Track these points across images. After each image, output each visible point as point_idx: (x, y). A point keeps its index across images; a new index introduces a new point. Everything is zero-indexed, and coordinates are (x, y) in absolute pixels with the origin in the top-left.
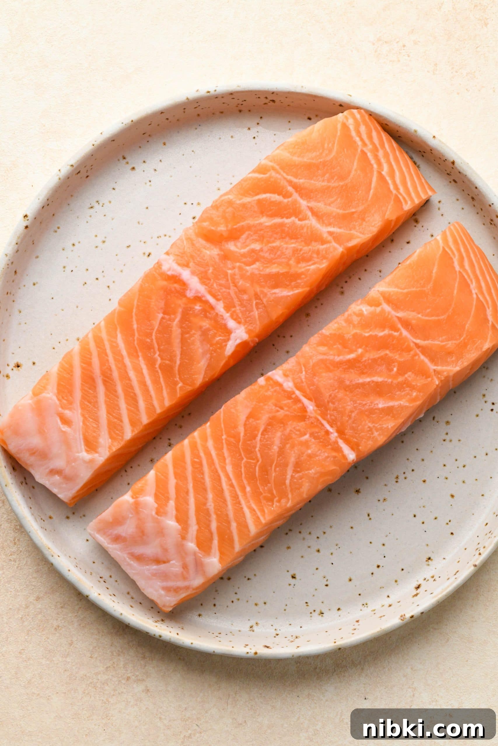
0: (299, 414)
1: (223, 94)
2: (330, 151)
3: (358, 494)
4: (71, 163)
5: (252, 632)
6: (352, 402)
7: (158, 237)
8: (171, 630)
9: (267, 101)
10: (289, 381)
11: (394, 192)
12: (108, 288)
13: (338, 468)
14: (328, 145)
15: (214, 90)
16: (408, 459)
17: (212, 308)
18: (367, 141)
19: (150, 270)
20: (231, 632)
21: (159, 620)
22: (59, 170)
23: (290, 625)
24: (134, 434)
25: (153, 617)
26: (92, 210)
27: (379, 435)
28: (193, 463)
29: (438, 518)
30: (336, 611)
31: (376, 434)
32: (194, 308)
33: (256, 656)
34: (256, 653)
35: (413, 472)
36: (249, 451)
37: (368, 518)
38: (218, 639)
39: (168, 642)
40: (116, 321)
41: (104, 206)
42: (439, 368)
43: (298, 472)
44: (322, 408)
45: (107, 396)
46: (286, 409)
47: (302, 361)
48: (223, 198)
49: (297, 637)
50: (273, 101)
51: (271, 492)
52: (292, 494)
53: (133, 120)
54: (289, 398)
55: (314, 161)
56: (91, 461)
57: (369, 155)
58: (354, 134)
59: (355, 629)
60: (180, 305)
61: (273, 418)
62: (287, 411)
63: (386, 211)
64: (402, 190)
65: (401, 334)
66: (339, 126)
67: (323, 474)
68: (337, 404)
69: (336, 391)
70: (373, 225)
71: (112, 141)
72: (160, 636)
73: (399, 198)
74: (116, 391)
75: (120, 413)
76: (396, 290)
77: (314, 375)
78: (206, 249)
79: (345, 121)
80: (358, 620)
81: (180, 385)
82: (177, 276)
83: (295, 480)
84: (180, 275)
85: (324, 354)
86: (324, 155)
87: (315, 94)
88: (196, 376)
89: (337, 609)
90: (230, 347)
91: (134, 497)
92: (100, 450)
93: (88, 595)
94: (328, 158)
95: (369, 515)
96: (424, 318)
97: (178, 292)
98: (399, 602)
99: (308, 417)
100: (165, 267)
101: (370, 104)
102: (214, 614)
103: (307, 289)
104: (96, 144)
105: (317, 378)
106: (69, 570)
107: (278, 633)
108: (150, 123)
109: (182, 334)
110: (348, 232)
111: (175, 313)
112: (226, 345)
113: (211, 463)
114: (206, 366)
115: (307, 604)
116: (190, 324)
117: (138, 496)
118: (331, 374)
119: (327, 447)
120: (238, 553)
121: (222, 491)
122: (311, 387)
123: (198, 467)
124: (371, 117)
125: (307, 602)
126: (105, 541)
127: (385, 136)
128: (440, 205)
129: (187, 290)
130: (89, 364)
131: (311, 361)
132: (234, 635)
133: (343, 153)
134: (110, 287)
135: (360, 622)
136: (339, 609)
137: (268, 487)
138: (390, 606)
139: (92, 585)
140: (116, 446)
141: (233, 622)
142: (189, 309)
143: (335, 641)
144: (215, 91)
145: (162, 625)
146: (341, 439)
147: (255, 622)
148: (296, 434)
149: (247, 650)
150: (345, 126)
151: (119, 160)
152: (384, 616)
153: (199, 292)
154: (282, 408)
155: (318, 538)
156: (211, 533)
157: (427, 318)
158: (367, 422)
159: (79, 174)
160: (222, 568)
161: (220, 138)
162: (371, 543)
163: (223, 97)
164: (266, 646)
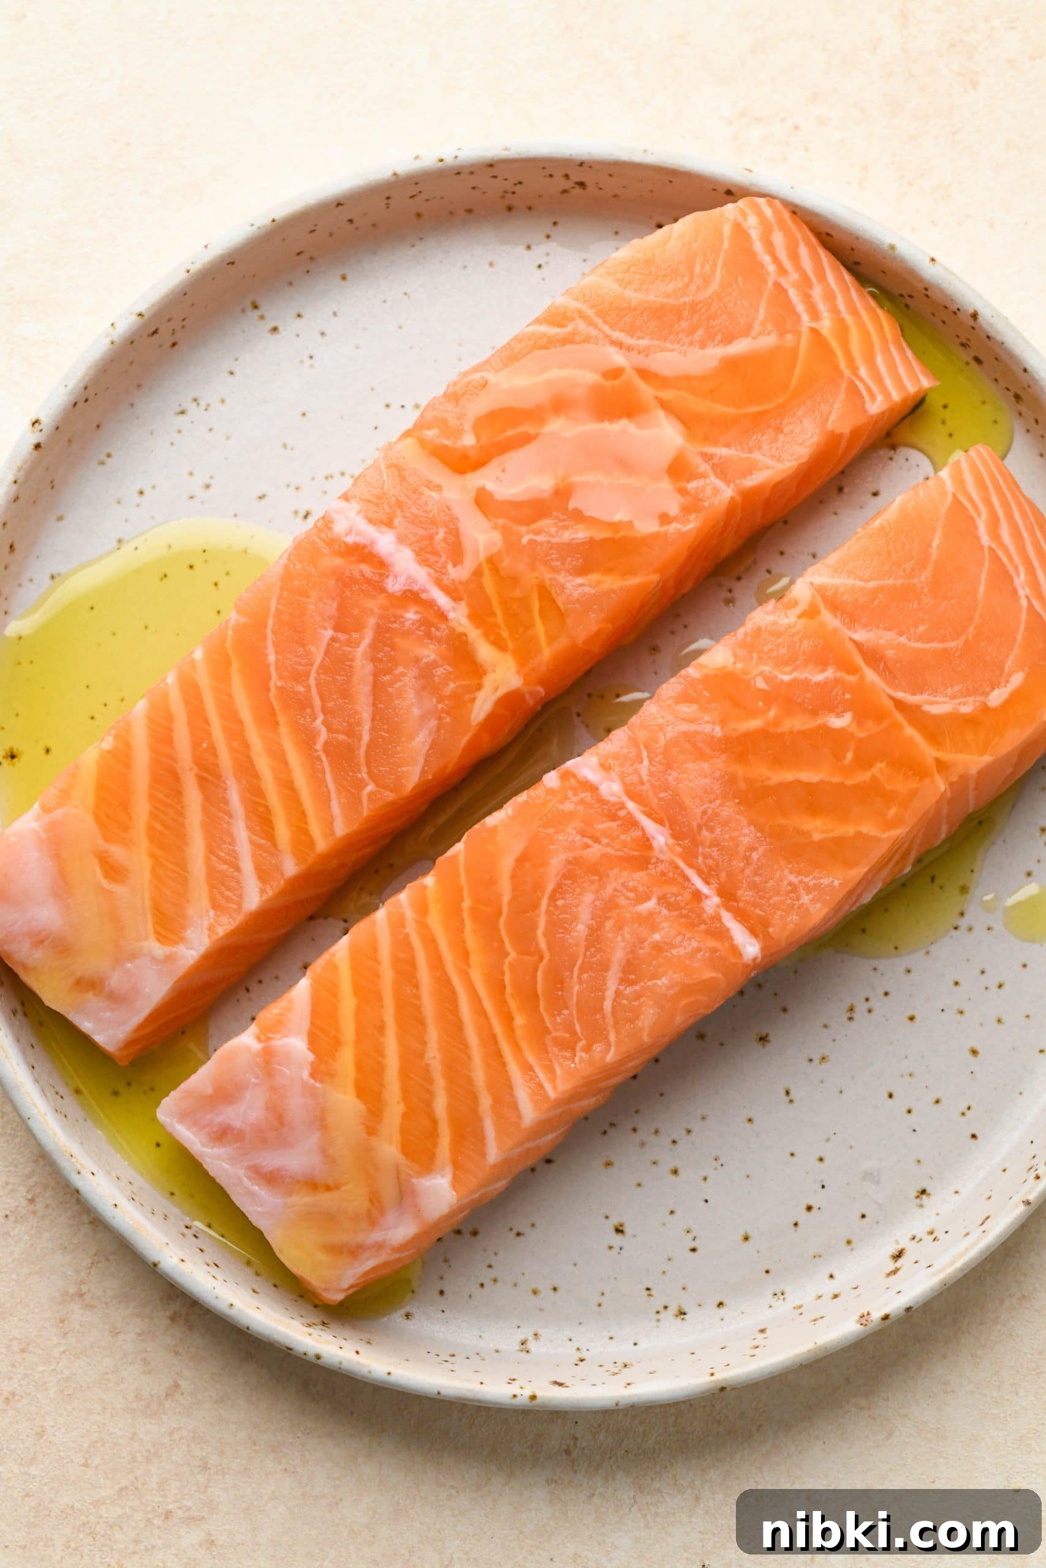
0: (636, 853)
1: (473, 165)
2: (707, 281)
3: (763, 1045)
4: (138, 311)
5: (524, 1353)
6: (752, 828)
7: (327, 478)
8: (343, 1343)
9: (568, 185)
10: (613, 781)
11: (847, 373)
12: (214, 587)
13: (719, 975)
14: (703, 266)
15: (453, 156)
16: (875, 969)
17: (443, 616)
18: (788, 265)
19: (306, 532)
20: (478, 1354)
21: (316, 1322)
22: (112, 324)
23: (611, 1338)
24: (265, 897)
25: (301, 1316)
26: (182, 418)
27: (813, 900)
28: (395, 961)
29: (943, 1101)
30: (715, 1307)
31: (806, 899)
32: (402, 617)
33: (534, 1402)
34: (533, 1397)
35: (886, 998)
36: (524, 937)
37: (787, 1099)
38: (449, 1366)
39: (333, 1371)
40: (228, 645)
41: (210, 409)
42: (946, 756)
43: (632, 983)
44: (686, 841)
45: (205, 811)
46: (605, 841)
47: (642, 735)
48: (470, 377)
49: (625, 1366)
50: (582, 184)
51: (569, 1027)
52: (618, 1033)
53: (276, 218)
54: (613, 817)
55: (671, 301)
56: (170, 959)
57: (792, 293)
58: (758, 247)
59: (757, 1347)
60: (372, 610)
61: (576, 862)
62: (607, 845)
63: (830, 412)
64: (863, 371)
65: (862, 677)
66: (727, 230)
67: (687, 989)
68: (718, 831)
69: (718, 802)
70: (800, 441)
71: (229, 264)
72: (318, 1357)
73: (856, 387)
74: (226, 802)
75: (234, 851)
76: (850, 582)
77: (669, 766)
78: (430, 489)
79: (740, 219)
80: (763, 1328)
81: (370, 788)
82: (365, 546)
83: (625, 1002)
84: (373, 543)
85: (692, 721)
86: (693, 288)
87: (673, 167)
88: (405, 769)
89: (717, 1303)
90: (482, 706)
91: (263, 1037)
92: (190, 933)
93: (156, 1261)
94: (701, 297)
95: (788, 1093)
96: (913, 644)
97: (368, 581)
98: (855, 1288)
99: (653, 860)
100: (340, 527)
101: (792, 188)
102: (441, 1313)
103: (655, 578)
104: (194, 268)
105: (674, 774)
106: (116, 1205)
107: (583, 1356)
108: (313, 228)
109: (376, 674)
110: (746, 455)
111: (359, 627)
112: (474, 700)
113: (436, 962)
114: (427, 747)
115: (648, 1292)
116: (393, 653)
117: (271, 1035)
118: (705, 766)
119: (696, 928)
120: (494, 1166)
121: (459, 1026)
122: (663, 795)
123: (406, 969)
124: (795, 217)
125: (649, 1287)
126: (197, 1140)
127: (826, 257)
128: (946, 414)
129: (388, 577)
130: (169, 741)
131: (661, 735)
132: (484, 1360)
133: (735, 286)
134: (220, 586)
135: (767, 1331)
136: (720, 1304)
137: (563, 1016)
138: (836, 1296)
139: (165, 1240)
140: (226, 925)
141: (484, 1332)
142: (393, 619)
143: (712, 1371)
144: (456, 157)
145: (321, 1333)
146: (728, 910)
147: (532, 1333)
148: (628, 898)
149: (513, 1389)
150: (739, 229)
151: (243, 311)
152: (822, 1317)
153: (415, 582)
154: (597, 840)
155: (674, 1142)
156: (435, 1122)
157: (919, 645)
158: (786, 872)
159: (155, 336)
160: (458, 1200)
161: (465, 267)
162: (792, 1155)
163: (472, 173)
164: (556, 1383)
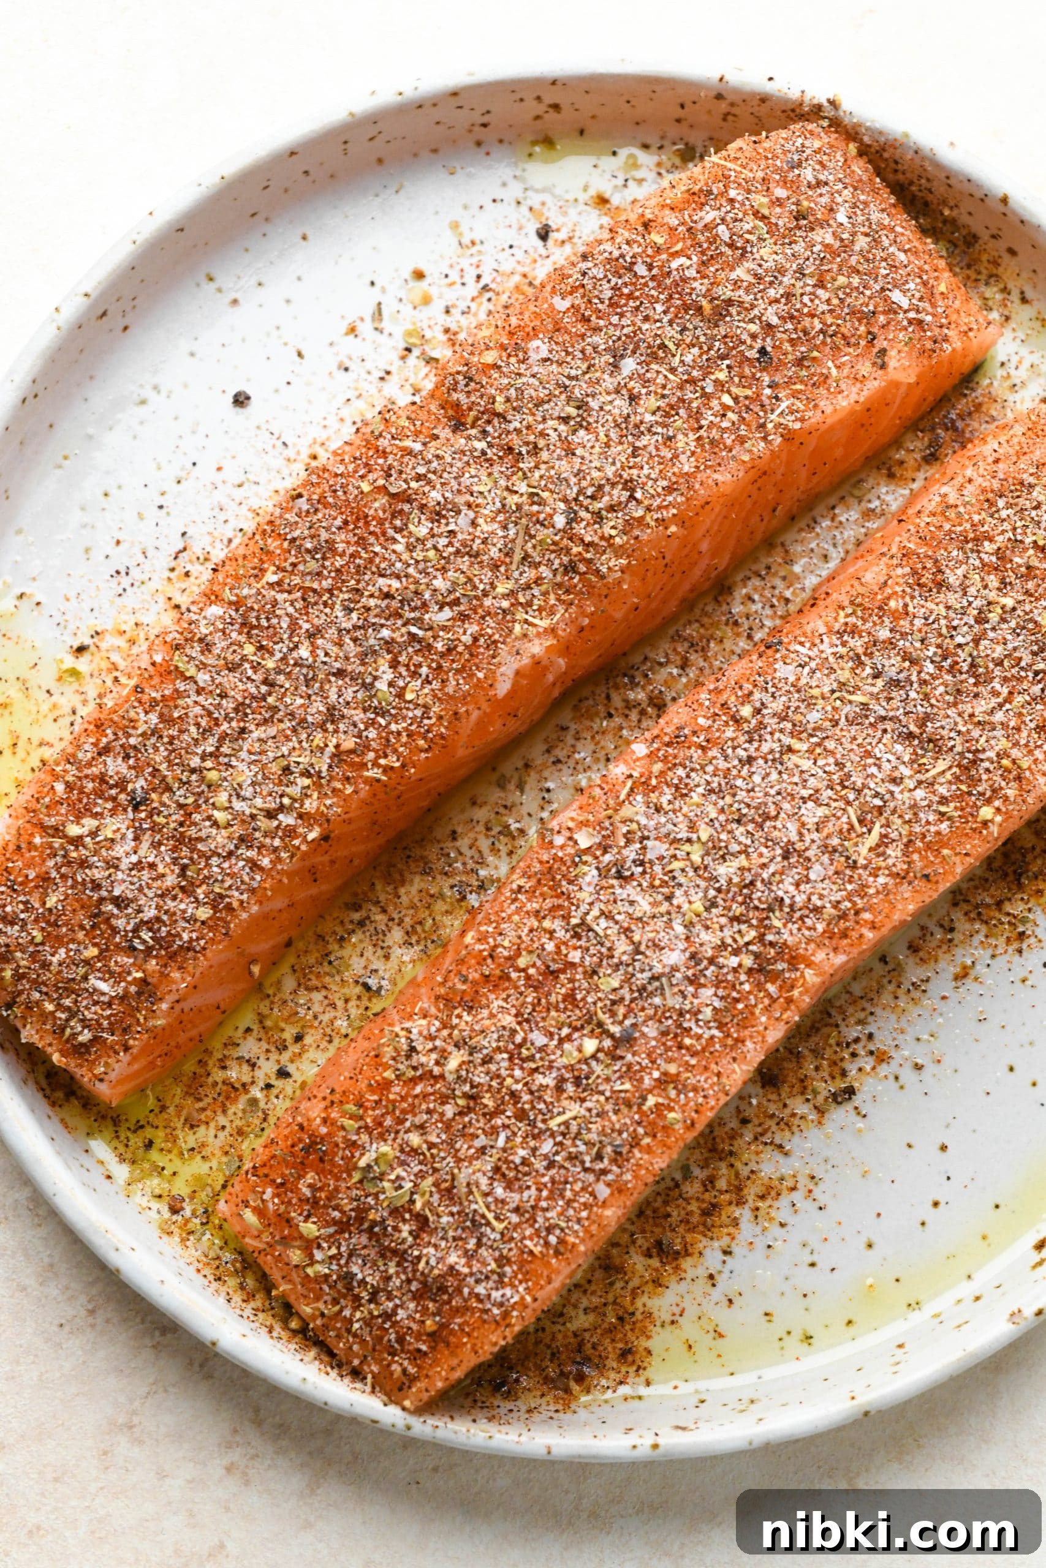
1: (435, 95)
4: (84, 291)
9: (540, 109)
15: (412, 88)
22: (57, 309)
23: (732, 1373)
26: (143, 408)
30: (844, 1328)
33: (658, 1451)
34: (655, 1446)
35: (994, 960)
37: (897, 1085)
38: (554, 1423)
41: (172, 396)
49: (752, 1401)
50: (556, 107)
53: (226, 176)
59: (898, 1364)
71: (178, 231)
80: (900, 1343)
89: (846, 1322)
93: (215, 1339)
95: (897, 1078)
98: (998, 1287)
104: (140, 239)
106: (162, 1282)
107: (703, 1397)
108: (266, 184)
115: (767, 1317)
125: (768, 1312)
135: (906, 1345)
136: (849, 1323)
138: (977, 1298)
143: (852, 1395)
144: (415, 89)
149: (632, 1441)
151: (198, 285)
152: (967, 1322)
159: (104, 318)
161: (437, 213)
162: (910, 1146)
163: (435, 105)
164: (678, 1427)
